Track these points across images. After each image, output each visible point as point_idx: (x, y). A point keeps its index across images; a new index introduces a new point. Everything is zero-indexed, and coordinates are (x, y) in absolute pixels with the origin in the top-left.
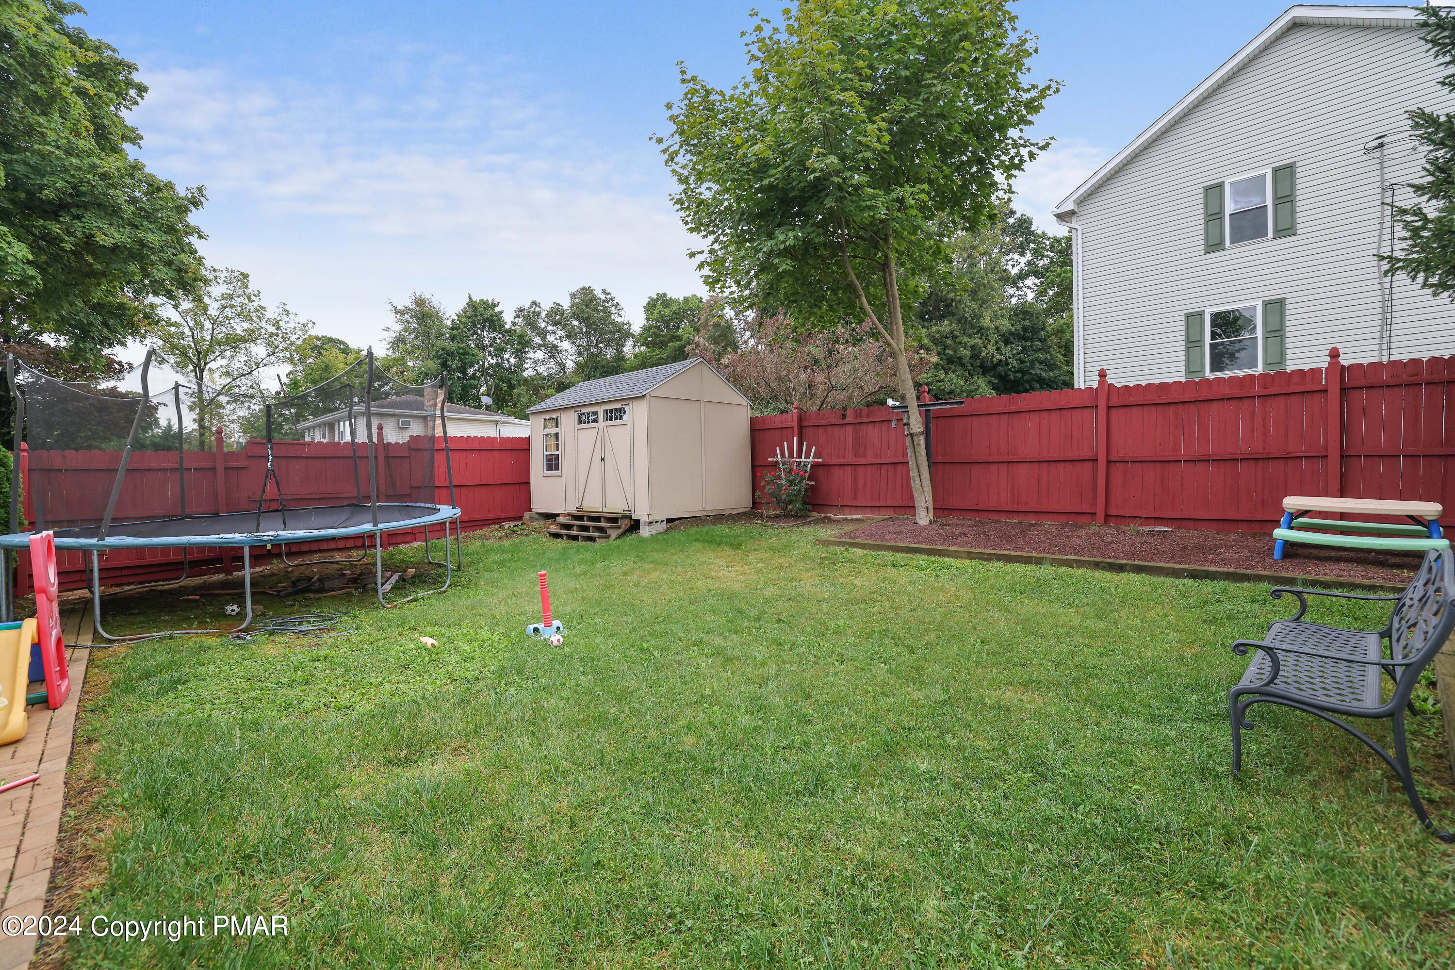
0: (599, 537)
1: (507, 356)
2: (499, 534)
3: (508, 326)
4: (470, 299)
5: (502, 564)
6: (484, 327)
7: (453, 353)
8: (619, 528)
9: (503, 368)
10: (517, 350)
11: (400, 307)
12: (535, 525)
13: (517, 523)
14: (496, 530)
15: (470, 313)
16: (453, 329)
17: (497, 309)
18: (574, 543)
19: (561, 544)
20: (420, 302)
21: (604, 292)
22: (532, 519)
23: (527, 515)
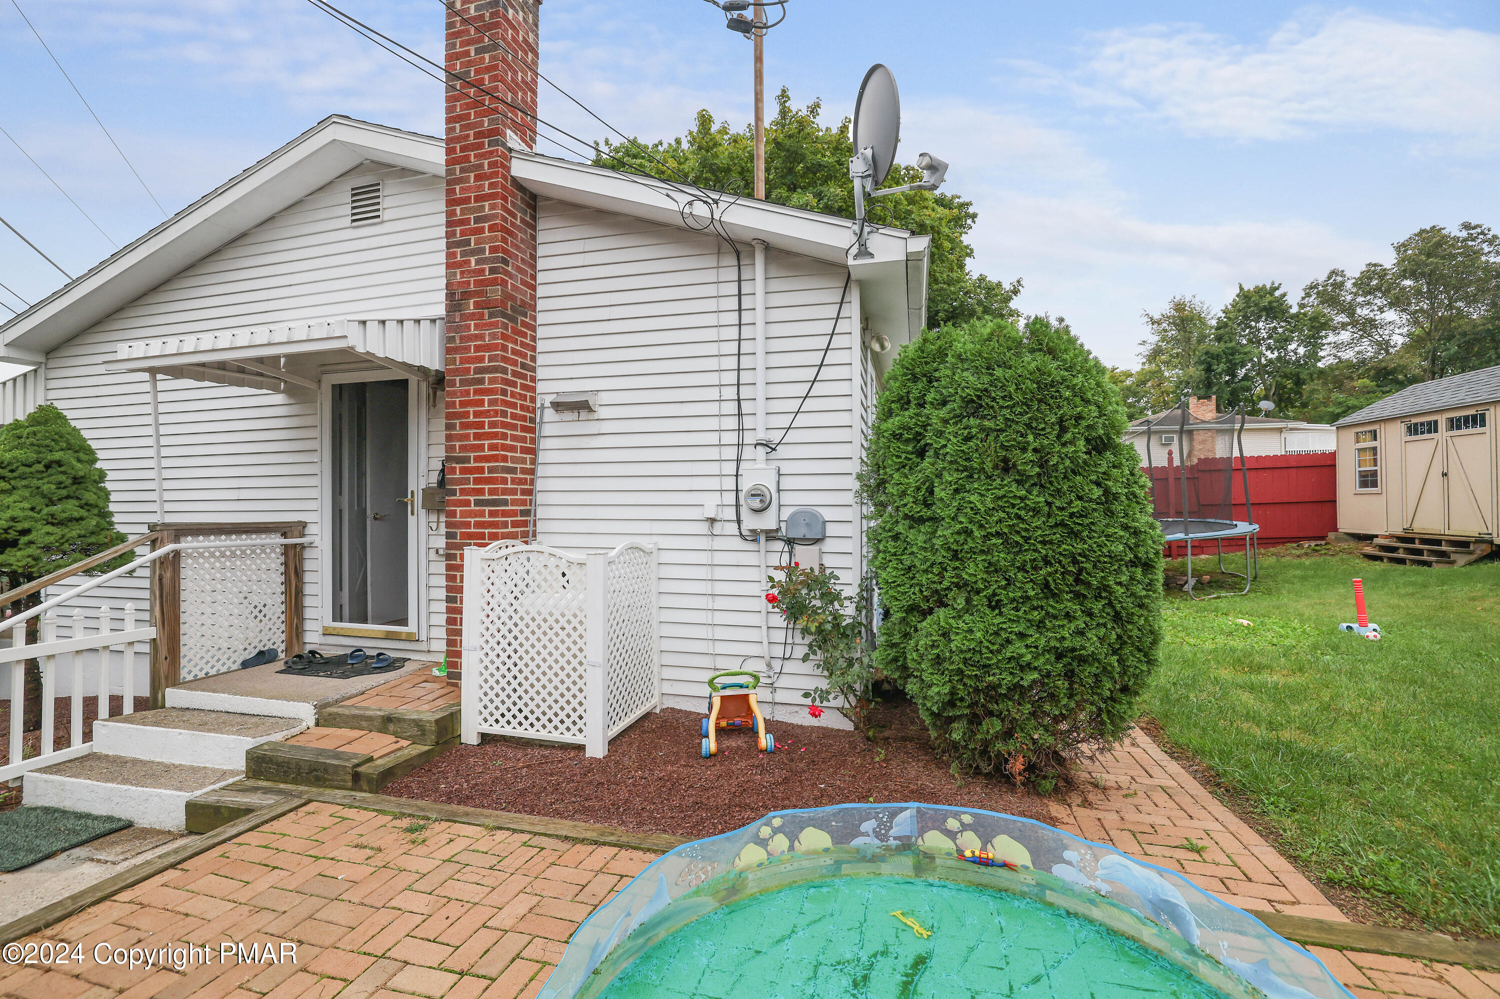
0: (1437, 562)
1: (1292, 347)
2: (1298, 552)
3: (1294, 310)
4: (1241, 288)
5: (1304, 578)
6: (1260, 317)
7: (1218, 356)
8: (1471, 553)
9: (1288, 362)
10: (1309, 337)
11: (1157, 317)
12: (1344, 545)
13: (1319, 542)
14: (1294, 548)
15: (1241, 306)
16: (1218, 328)
17: (1277, 294)
18: (1401, 567)
19: (1378, 566)
20: (1179, 307)
21: (1467, 226)
22: (1338, 540)
23: (1331, 535)
